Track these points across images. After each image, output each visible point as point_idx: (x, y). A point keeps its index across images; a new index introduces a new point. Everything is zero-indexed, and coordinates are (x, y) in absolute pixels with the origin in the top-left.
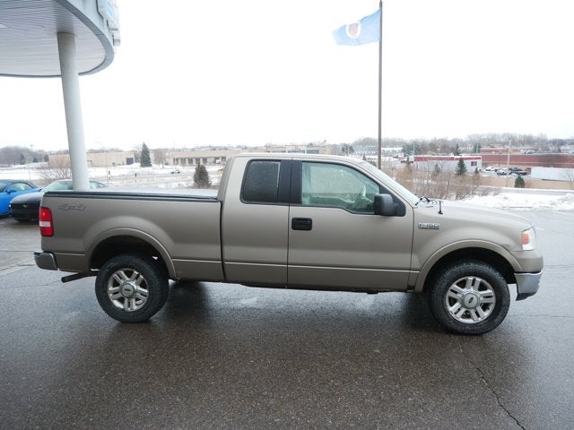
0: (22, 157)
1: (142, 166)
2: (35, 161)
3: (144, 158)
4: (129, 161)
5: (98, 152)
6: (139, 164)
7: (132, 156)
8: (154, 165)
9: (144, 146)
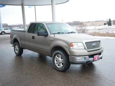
0: (77, 23)
1: (109, 25)
2: (80, 24)
3: (109, 23)
4: (105, 24)
5: (98, 21)
6: (108, 25)
7: (106, 23)
8: (112, 25)
9: (110, 19)
